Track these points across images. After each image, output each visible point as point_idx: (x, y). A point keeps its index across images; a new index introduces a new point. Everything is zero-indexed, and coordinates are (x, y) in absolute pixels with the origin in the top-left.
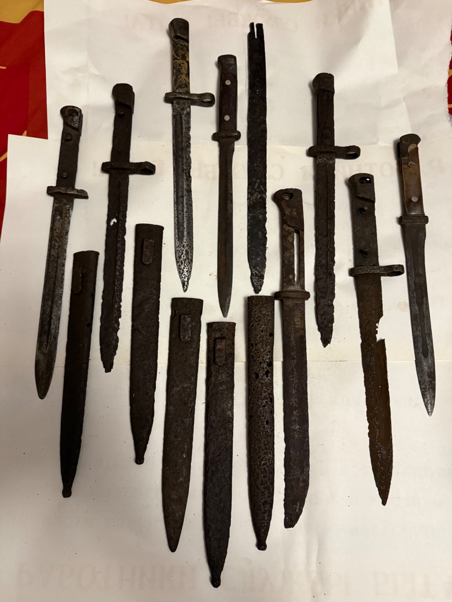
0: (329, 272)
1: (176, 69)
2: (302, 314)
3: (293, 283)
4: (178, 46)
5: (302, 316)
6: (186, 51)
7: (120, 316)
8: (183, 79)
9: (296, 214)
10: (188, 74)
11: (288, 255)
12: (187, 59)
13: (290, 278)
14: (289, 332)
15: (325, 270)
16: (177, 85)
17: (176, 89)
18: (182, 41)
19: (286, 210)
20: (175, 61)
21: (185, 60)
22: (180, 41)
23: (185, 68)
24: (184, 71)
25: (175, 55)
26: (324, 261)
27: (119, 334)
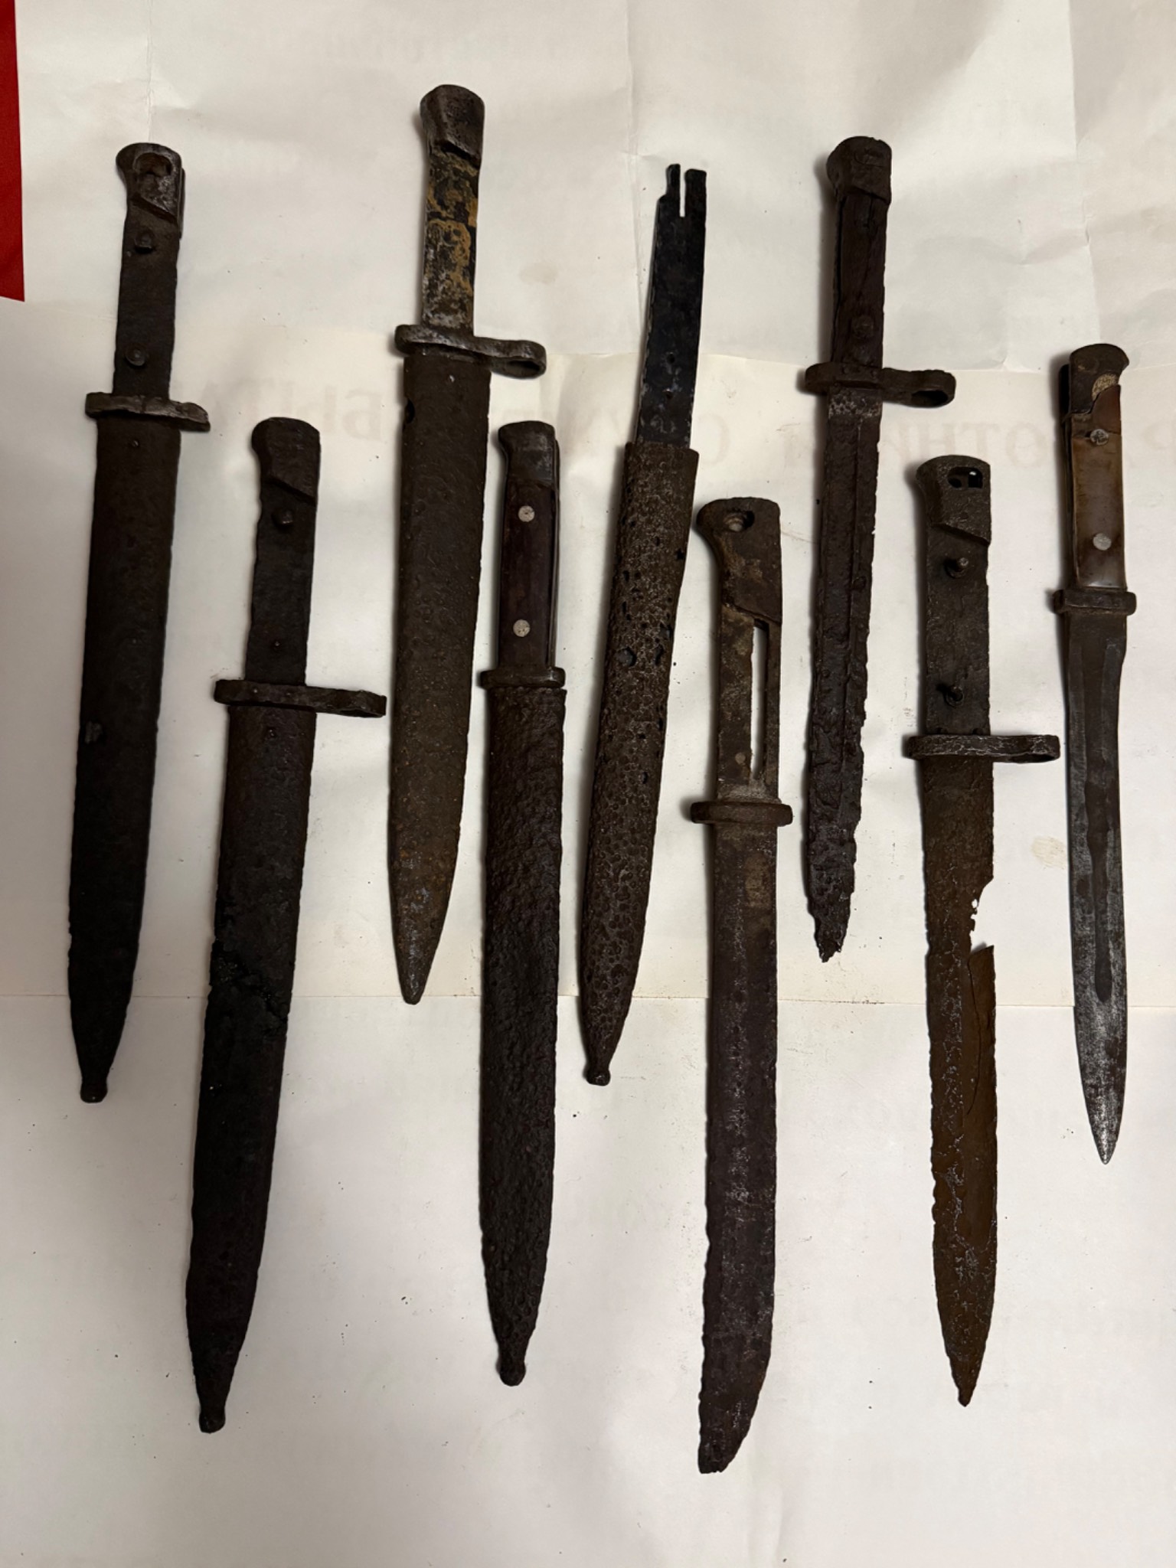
0: (847, 743)
1: (435, 248)
2: (766, 867)
3: (745, 778)
4: (446, 174)
5: (768, 875)
6: (468, 194)
8: (455, 284)
9: (761, 576)
10: (470, 270)
11: (733, 695)
12: (470, 219)
13: (737, 763)
14: (728, 921)
15: (838, 739)
16: (436, 303)
17: (431, 315)
18: (459, 159)
19: (733, 561)
20: (433, 222)
21: (466, 222)
22: (453, 158)
23: (464, 251)
24: (458, 257)
25: (434, 202)
26: (834, 710)
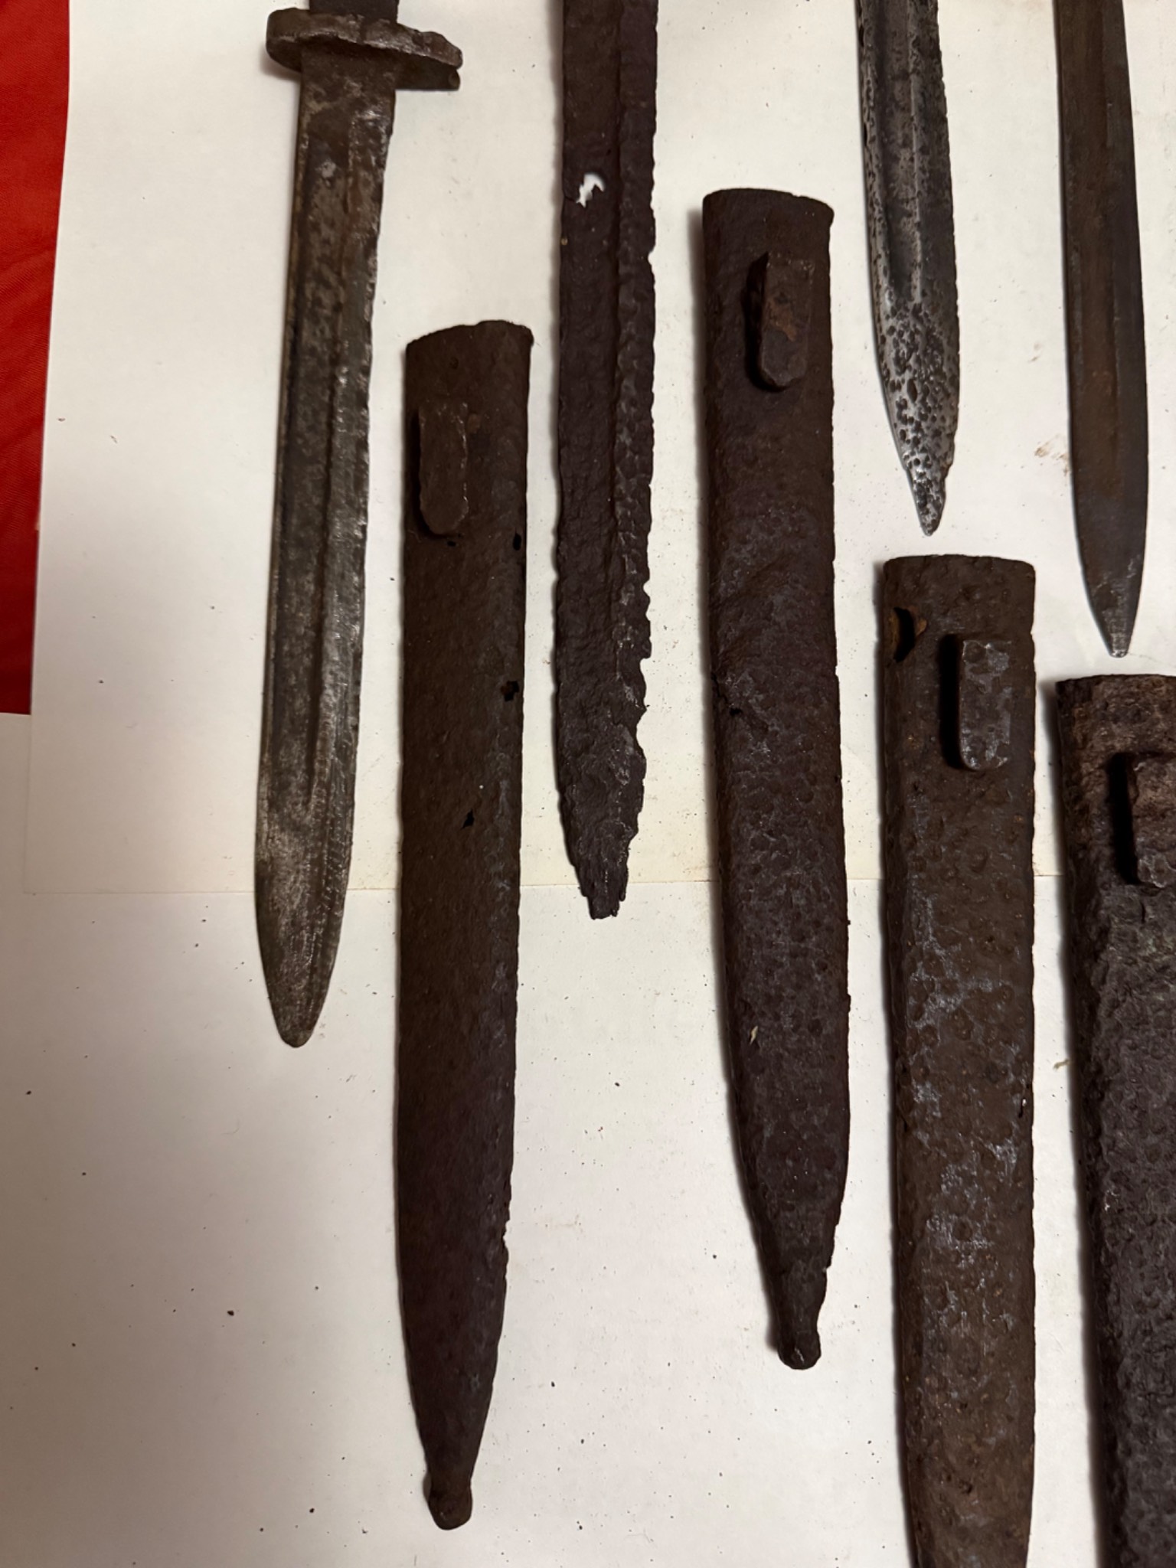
7: (644, 649)
27: (647, 733)
